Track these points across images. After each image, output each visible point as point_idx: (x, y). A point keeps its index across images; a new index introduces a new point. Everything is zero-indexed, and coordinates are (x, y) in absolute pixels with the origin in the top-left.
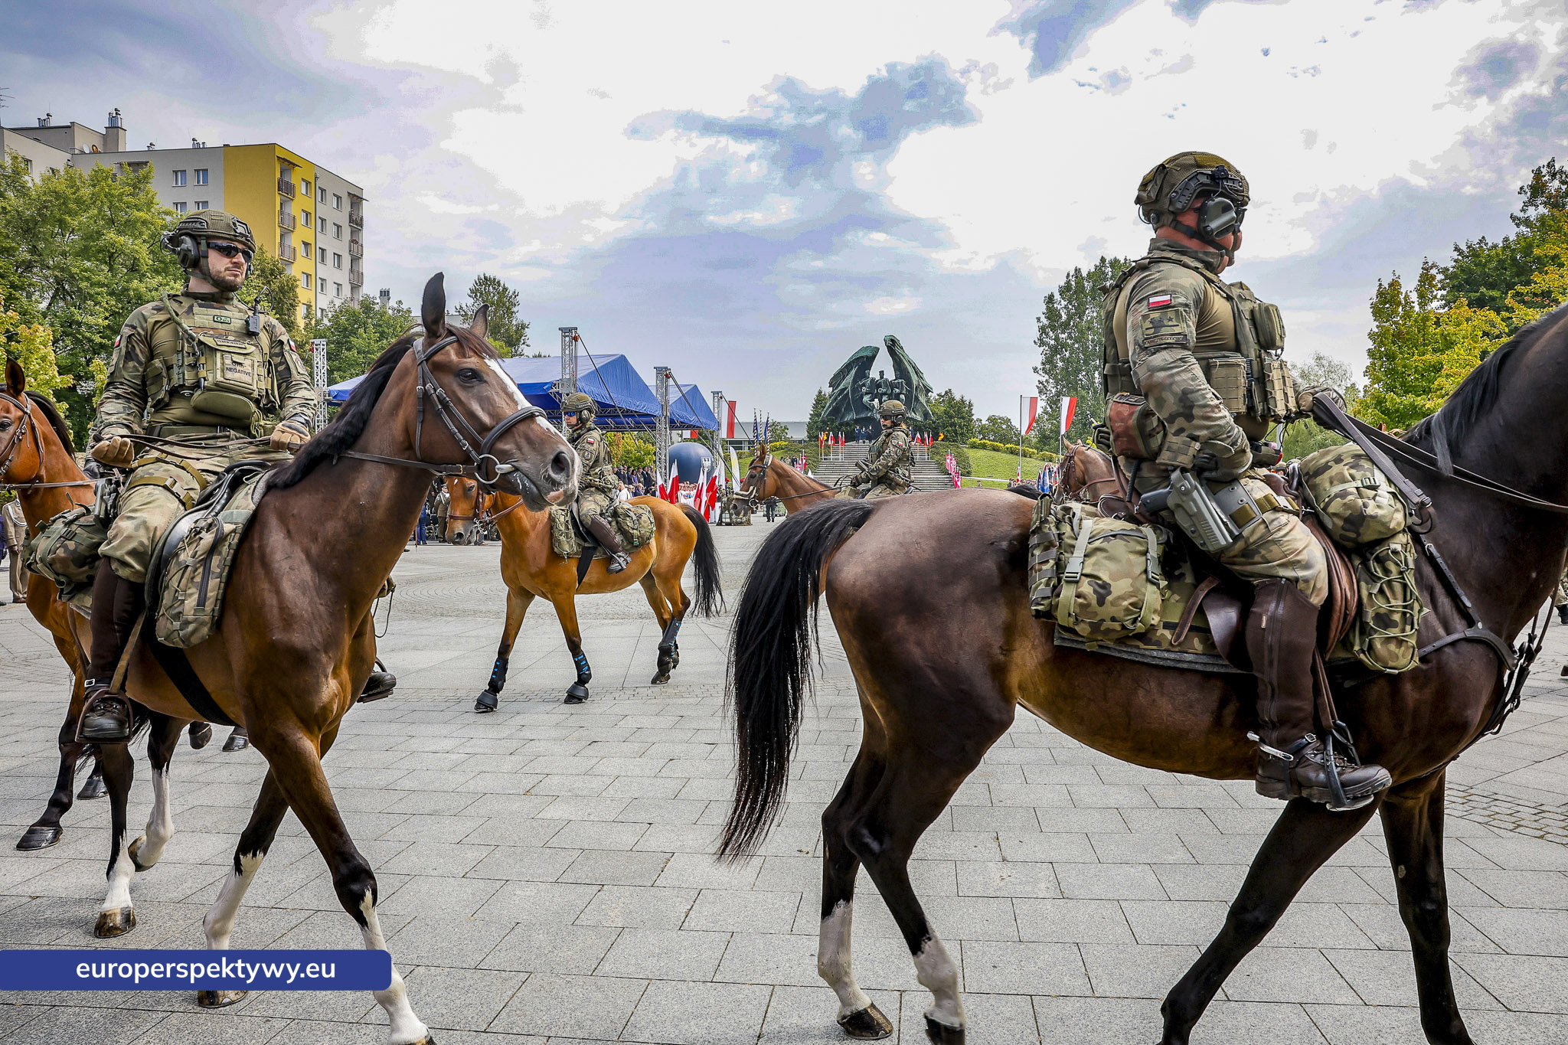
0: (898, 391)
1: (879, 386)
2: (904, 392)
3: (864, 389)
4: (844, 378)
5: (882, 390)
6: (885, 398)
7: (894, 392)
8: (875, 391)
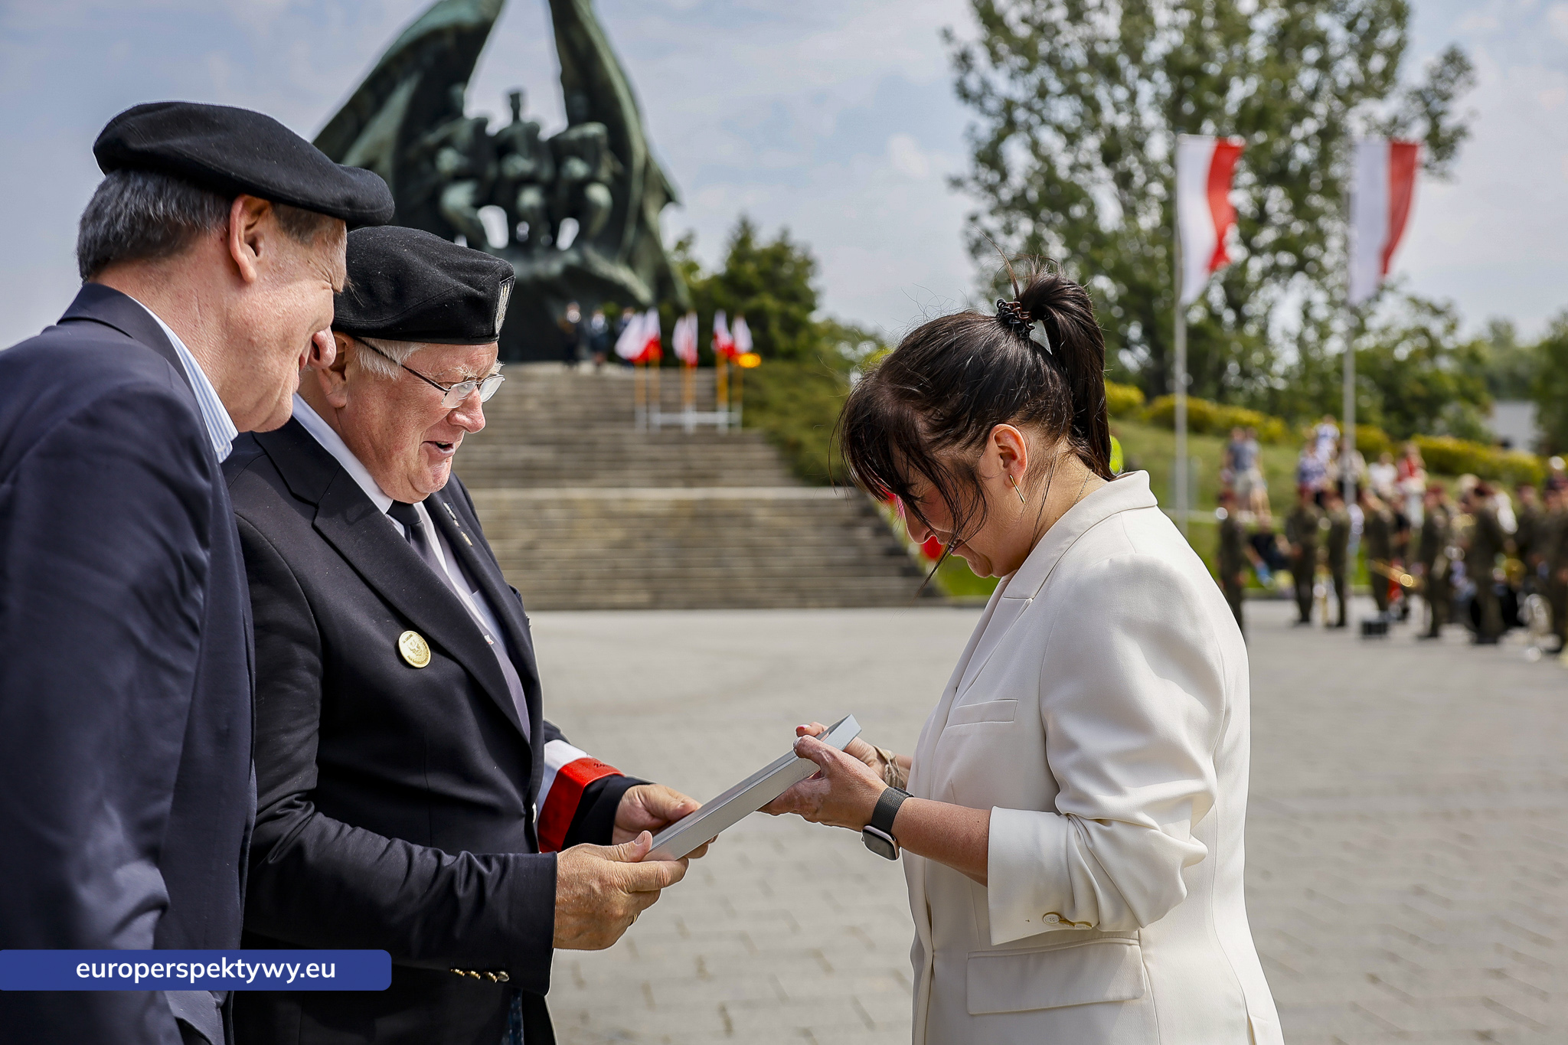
0: (578, 168)
1: (503, 146)
2: (604, 173)
3: (449, 160)
4: (360, 128)
5: (520, 165)
6: (530, 198)
7: (565, 173)
8: (491, 171)
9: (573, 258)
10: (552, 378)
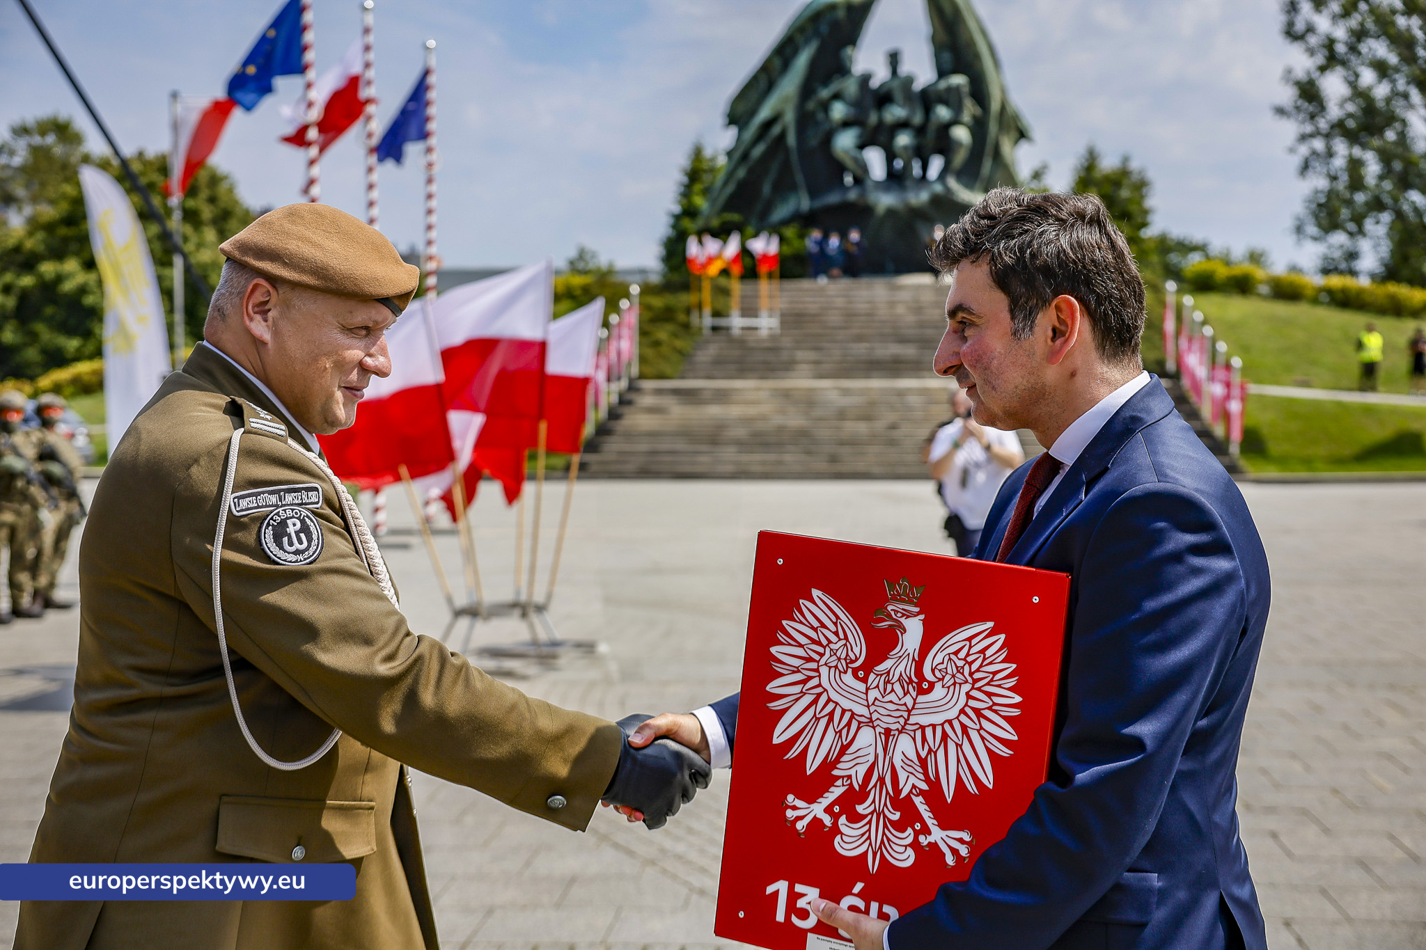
0: (943, 113)
1: (883, 98)
2: (966, 117)
3: (839, 111)
4: (771, 86)
5: (896, 112)
6: (903, 140)
7: (933, 119)
8: (873, 118)
9: (938, 188)
10: (919, 287)
